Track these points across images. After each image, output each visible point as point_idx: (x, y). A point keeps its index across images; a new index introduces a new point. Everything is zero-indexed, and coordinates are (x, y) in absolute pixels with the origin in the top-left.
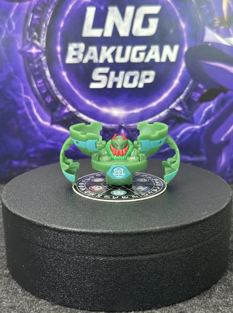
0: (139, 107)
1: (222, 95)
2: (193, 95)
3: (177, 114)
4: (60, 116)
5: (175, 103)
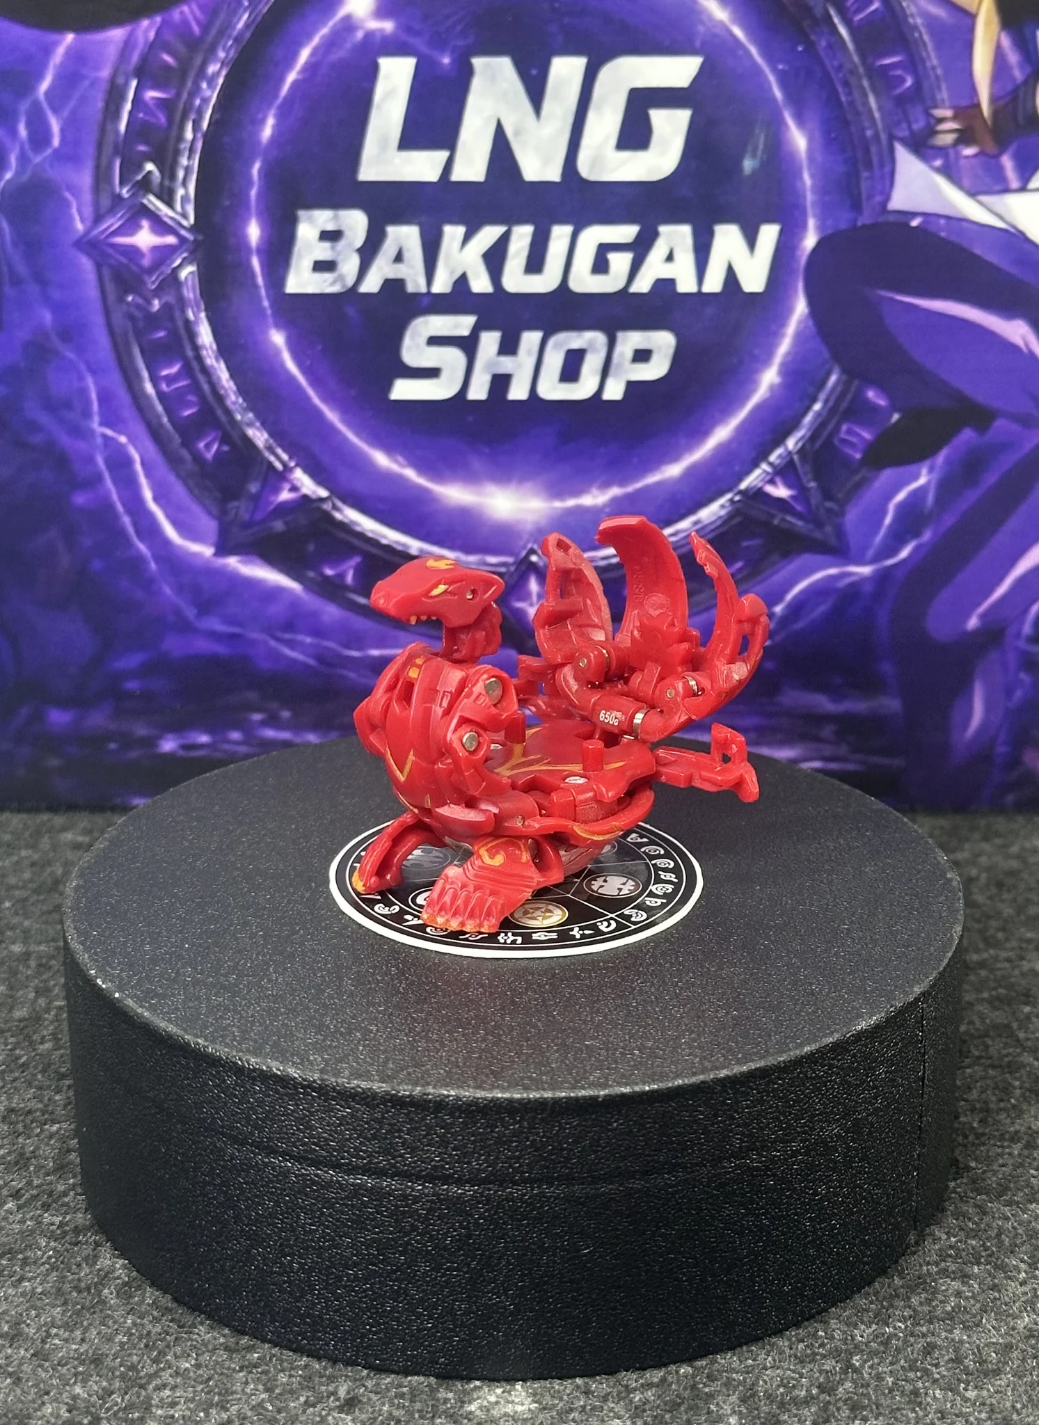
0: (605, 485)
1: (967, 435)
2: (843, 435)
3: (774, 511)
4: (259, 516)
5: (764, 466)
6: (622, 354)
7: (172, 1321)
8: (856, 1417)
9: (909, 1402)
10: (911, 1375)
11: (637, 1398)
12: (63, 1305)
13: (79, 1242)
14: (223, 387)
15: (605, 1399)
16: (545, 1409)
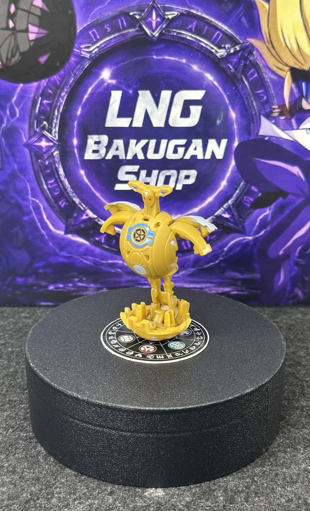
2: (245, 200)
3: (225, 221)
4: (77, 223)
5: (222, 209)
6: (181, 177)
7: (59, 467)
8: (256, 496)
9: (272, 492)
10: (272, 483)
11: (193, 491)
12: (27, 462)
13: (31, 442)
14: (66, 186)
15: (184, 491)
16: (167, 494)
